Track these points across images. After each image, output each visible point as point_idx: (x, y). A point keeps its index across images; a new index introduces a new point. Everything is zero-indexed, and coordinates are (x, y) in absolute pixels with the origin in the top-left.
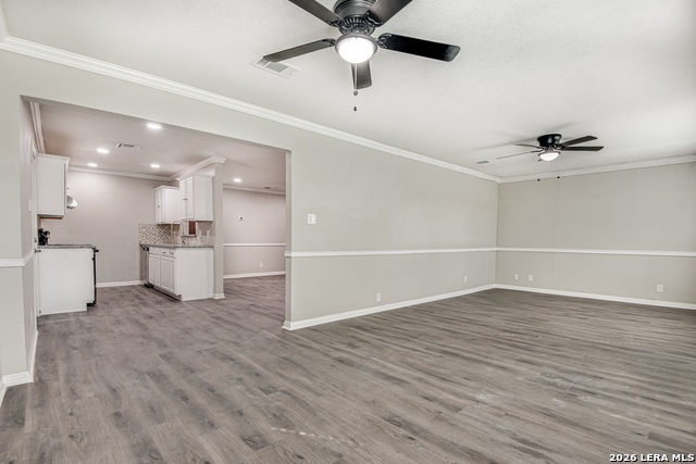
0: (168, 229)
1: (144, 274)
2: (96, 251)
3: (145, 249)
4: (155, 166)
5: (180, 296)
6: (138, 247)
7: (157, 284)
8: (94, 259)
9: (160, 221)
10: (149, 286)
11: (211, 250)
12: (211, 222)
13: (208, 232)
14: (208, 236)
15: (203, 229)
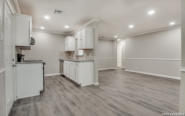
0: (69, 53)
1: (61, 71)
2: (44, 64)
3: (62, 61)
4: (67, 27)
5: (81, 84)
6: (59, 60)
7: (67, 76)
8: (43, 68)
9: (67, 50)
10: (64, 76)
11: (93, 63)
12: (92, 49)
13: (90, 54)
14: (90, 56)
15: (87, 53)
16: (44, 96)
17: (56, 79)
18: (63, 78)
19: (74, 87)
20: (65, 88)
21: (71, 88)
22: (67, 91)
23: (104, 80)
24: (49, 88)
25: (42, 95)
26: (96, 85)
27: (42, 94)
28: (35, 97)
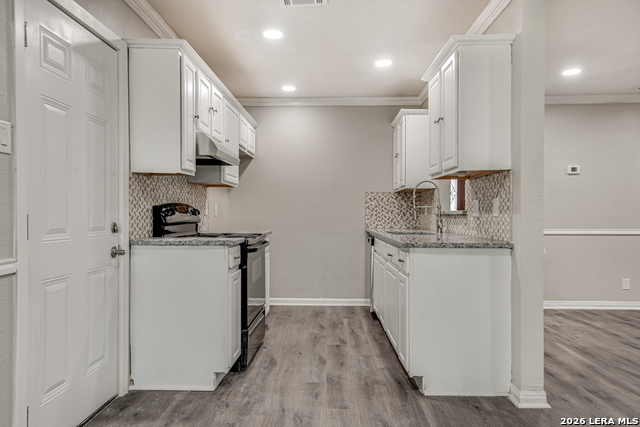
3: (370, 241)
6: (363, 236)
9: (399, 184)
10: (373, 316)
12: (506, 174)
13: (496, 202)
14: (496, 214)
15: (484, 195)
16: (224, 398)
17: (334, 325)
18: (365, 328)
19: (384, 389)
20: (334, 383)
21: (367, 388)
22: (332, 403)
23: (609, 387)
24: (273, 363)
25: (222, 394)
26: (521, 406)
27: (222, 390)
28: (191, 397)
